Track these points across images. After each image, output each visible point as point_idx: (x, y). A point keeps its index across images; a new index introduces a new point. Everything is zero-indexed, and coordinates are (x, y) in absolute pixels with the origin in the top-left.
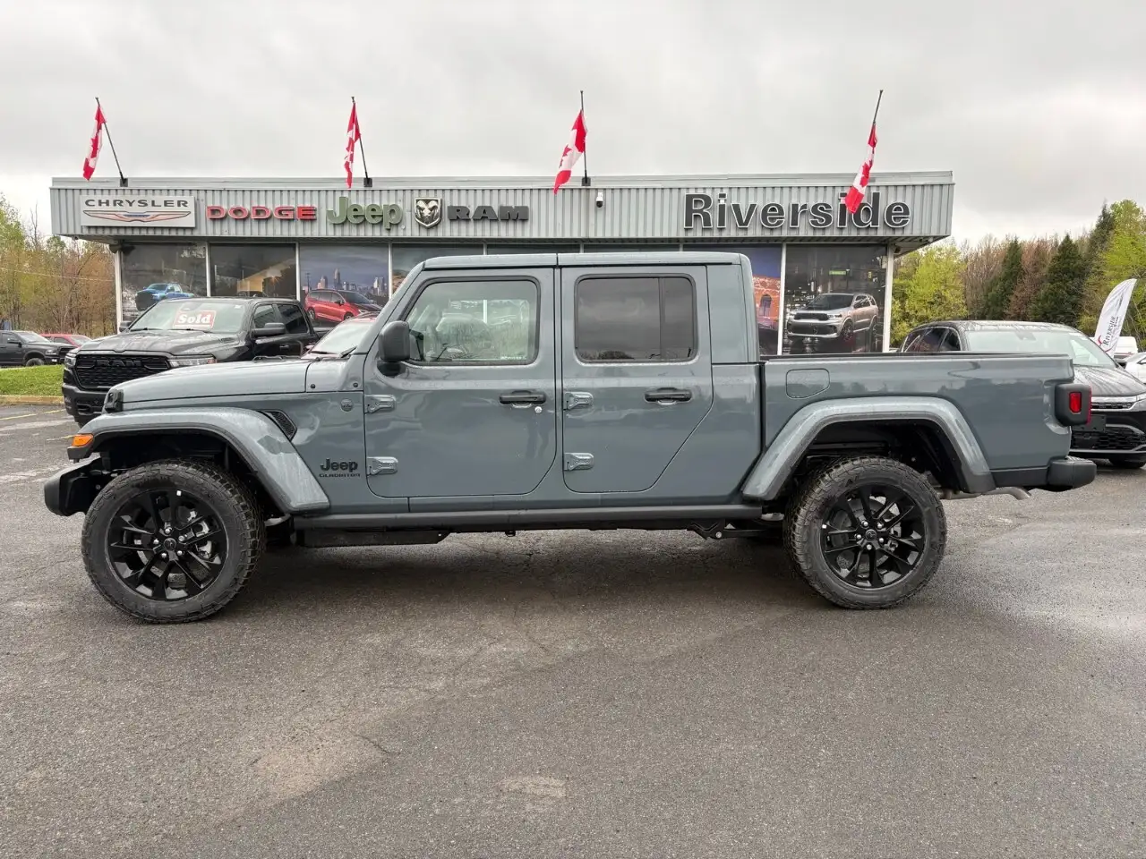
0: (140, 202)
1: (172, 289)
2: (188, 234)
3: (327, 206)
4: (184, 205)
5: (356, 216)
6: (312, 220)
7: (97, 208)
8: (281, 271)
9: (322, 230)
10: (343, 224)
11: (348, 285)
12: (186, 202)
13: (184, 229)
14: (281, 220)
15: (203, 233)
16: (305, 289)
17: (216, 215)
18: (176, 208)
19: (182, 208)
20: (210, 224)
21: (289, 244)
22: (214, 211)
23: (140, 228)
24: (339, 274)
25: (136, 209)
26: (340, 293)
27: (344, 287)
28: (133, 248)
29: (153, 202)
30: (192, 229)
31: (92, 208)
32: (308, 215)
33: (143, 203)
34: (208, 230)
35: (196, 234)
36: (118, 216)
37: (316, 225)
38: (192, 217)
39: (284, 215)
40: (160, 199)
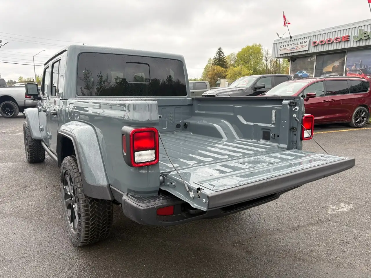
0: (294, 44)
1: (304, 73)
2: (306, 52)
3: (354, 34)
5: (365, 37)
7: (283, 48)
8: (340, 63)
9: (351, 44)
10: (360, 41)
11: (364, 66)
12: (306, 41)
15: (311, 51)
16: (348, 69)
17: (315, 45)
18: (304, 44)
19: (305, 44)
20: (313, 48)
21: (343, 52)
22: (315, 43)
23: (293, 53)
24: (361, 62)
25: (293, 46)
26: (361, 69)
27: (363, 67)
28: (296, 60)
29: (297, 43)
30: (307, 50)
31: (281, 48)
32: (346, 39)
34: (313, 50)
35: (308, 52)
37: (349, 42)
38: (307, 46)
39: (338, 41)
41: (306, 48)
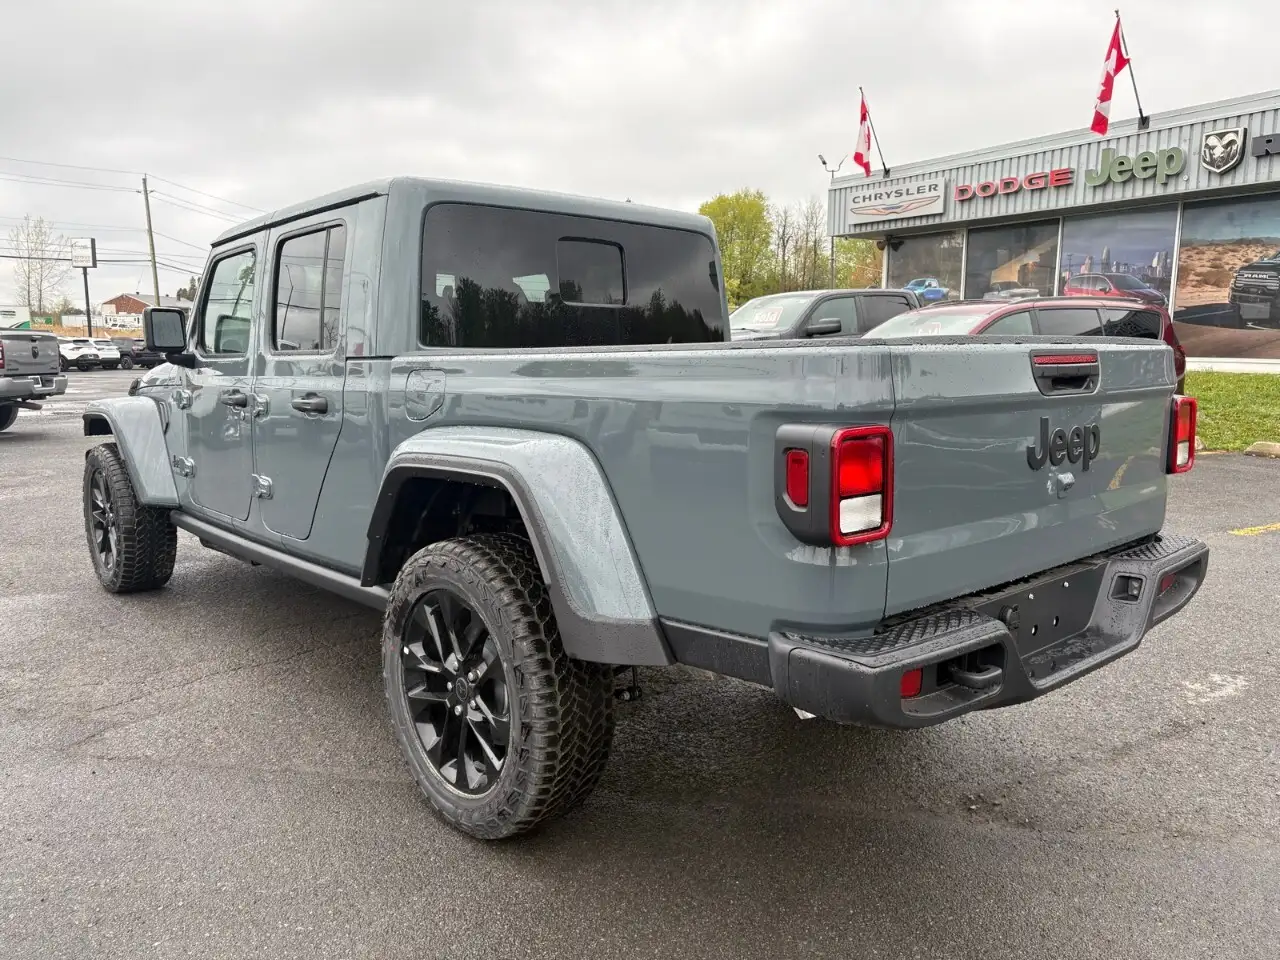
0: (896, 192)
1: (930, 285)
2: (937, 221)
3: (1086, 163)
4: (935, 189)
5: (1121, 173)
6: (1068, 185)
7: (862, 204)
8: (1040, 255)
9: (1079, 196)
10: (1104, 185)
11: (1118, 265)
12: (936, 186)
13: (934, 215)
14: (1033, 190)
15: (950, 218)
16: (1066, 274)
17: (965, 197)
18: (928, 194)
19: (933, 193)
20: (958, 205)
21: (1049, 220)
22: (962, 191)
23: (896, 220)
24: (1108, 252)
25: (893, 200)
26: (1107, 276)
27: (1114, 269)
28: (901, 243)
29: (908, 190)
30: (941, 215)
31: (857, 206)
32: (1063, 180)
33: (899, 194)
34: (957, 214)
35: (944, 220)
36: (877, 209)
37: (1072, 191)
38: (941, 201)
39: (1037, 186)
40: (913, 186)
41: (938, 208)
